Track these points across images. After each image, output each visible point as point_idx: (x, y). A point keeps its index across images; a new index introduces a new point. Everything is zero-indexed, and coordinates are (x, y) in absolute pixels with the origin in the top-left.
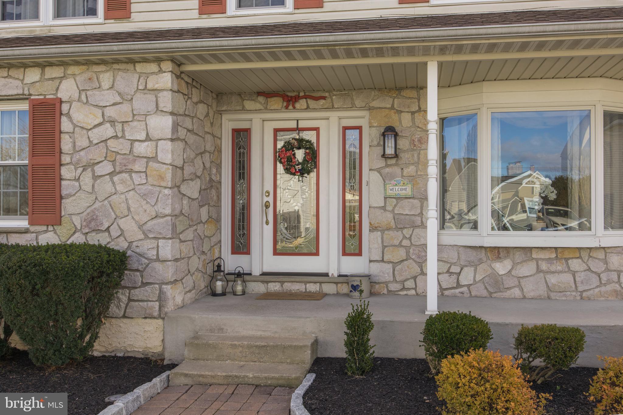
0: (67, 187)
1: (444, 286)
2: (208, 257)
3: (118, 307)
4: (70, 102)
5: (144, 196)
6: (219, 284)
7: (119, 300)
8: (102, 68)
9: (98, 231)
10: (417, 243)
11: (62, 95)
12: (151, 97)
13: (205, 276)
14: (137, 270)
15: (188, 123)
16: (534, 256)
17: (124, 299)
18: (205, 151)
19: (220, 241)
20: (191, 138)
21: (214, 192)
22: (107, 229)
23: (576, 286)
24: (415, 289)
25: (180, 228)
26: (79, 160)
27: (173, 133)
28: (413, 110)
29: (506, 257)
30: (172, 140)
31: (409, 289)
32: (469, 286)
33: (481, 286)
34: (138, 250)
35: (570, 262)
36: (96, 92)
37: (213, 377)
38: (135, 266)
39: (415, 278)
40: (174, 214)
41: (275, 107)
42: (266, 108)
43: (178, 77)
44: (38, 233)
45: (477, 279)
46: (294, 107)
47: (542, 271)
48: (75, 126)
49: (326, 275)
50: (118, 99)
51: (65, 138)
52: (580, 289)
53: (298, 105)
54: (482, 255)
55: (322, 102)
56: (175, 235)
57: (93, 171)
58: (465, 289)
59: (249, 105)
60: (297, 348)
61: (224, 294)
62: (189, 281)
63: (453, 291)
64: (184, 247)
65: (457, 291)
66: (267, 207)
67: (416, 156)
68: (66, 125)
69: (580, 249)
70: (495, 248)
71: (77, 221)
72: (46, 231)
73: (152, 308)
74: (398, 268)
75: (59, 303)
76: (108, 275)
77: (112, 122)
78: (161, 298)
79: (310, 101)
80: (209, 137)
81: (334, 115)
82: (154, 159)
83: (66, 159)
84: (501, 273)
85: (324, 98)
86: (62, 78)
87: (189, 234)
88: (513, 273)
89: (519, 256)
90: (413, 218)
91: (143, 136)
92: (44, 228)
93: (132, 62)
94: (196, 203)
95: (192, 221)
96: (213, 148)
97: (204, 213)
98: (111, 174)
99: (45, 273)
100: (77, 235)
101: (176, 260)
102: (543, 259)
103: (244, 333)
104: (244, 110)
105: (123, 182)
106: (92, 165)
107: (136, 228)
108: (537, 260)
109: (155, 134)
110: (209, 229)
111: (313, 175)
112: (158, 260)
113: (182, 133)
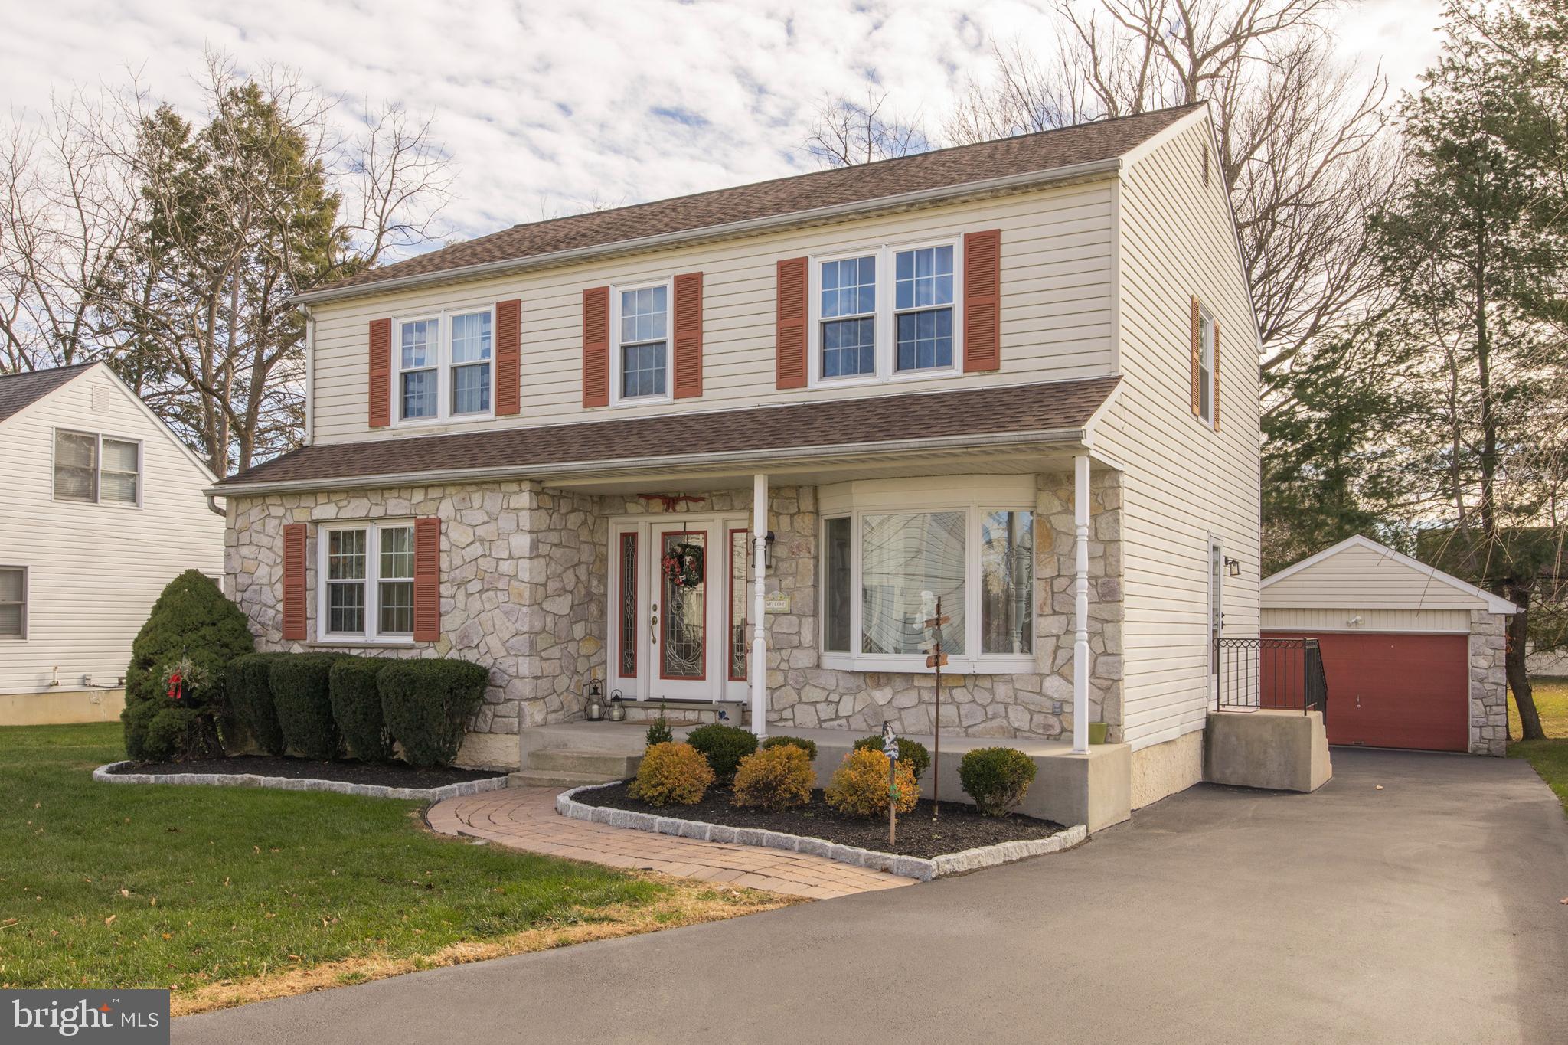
0: (445, 604)
1: (823, 717)
2: (586, 678)
3: (485, 722)
4: (447, 521)
5: (507, 614)
6: (595, 707)
7: (486, 715)
8: (473, 488)
9: (469, 647)
10: (796, 667)
11: (442, 515)
12: (513, 516)
13: (581, 699)
14: (501, 687)
15: (554, 537)
16: (916, 684)
17: (490, 714)
18: (579, 563)
19: (605, 662)
20: (557, 553)
21: (593, 607)
22: (477, 646)
23: (960, 721)
24: (793, 719)
25: (541, 645)
26: (455, 578)
27: (531, 551)
28: (792, 512)
29: (886, 685)
30: (530, 558)
31: (786, 720)
32: (847, 718)
33: (860, 718)
34: (501, 667)
35: (954, 691)
36: (469, 512)
37: (540, 780)
38: (499, 682)
39: (793, 707)
40: (534, 630)
41: (657, 509)
42: (647, 511)
43: (537, 494)
44: (422, 649)
45: (857, 710)
46: (674, 510)
47: (924, 702)
48: (452, 545)
49: (710, 702)
50: (486, 519)
51: (444, 557)
52: (965, 724)
53: (678, 508)
54: (860, 681)
55: (701, 504)
56: (534, 651)
57: (466, 589)
58: (843, 721)
59: (631, 507)
60: (615, 760)
61: (600, 719)
62: (554, 702)
63: (831, 723)
64: (545, 665)
65: (836, 723)
66: (654, 621)
67: (794, 565)
68: (444, 544)
69: (964, 676)
70: (875, 673)
71: (453, 637)
72: (428, 647)
73: (512, 724)
74: (776, 694)
75: (424, 708)
76: (468, 688)
77: (482, 541)
78: (520, 715)
79: (690, 504)
80: (586, 548)
81: (719, 517)
82: (514, 577)
83: (444, 577)
84: (881, 703)
85: (703, 499)
86: (441, 499)
87: (556, 652)
88: (894, 703)
89: (898, 683)
90: (790, 637)
91: (506, 555)
92: (427, 644)
93: (499, 483)
94: (565, 621)
95: (559, 638)
96: (592, 559)
97: (579, 630)
98: (481, 592)
99: (413, 682)
100: (453, 651)
101: (536, 678)
102: (926, 688)
103: (584, 749)
104: (626, 513)
105: (489, 600)
106: (464, 583)
107: (499, 645)
108: (919, 688)
109: (516, 553)
110: (587, 648)
111: (700, 587)
112: (517, 677)
113: (544, 549)
